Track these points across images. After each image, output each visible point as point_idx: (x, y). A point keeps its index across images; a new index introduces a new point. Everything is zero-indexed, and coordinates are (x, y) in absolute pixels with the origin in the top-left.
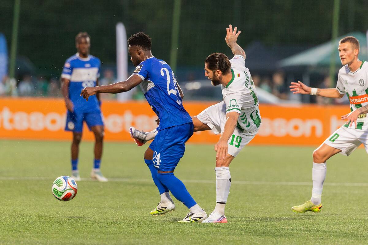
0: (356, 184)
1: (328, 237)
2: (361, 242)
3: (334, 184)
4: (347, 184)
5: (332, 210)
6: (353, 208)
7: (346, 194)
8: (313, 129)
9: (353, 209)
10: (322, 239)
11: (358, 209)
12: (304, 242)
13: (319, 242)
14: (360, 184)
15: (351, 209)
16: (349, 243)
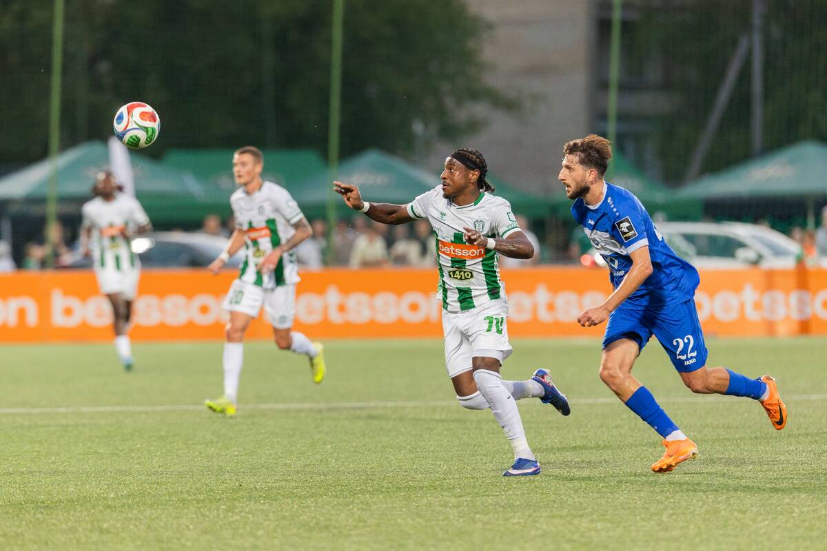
0: (101, 409)
1: (58, 504)
2: (116, 510)
3: (62, 410)
4: (85, 409)
5: (62, 455)
6: (99, 451)
7: (84, 425)
8: (22, 313)
9: (98, 453)
10: (47, 507)
11: (108, 452)
12: (16, 513)
13: (42, 513)
14: (109, 409)
15: (94, 452)
16: (94, 513)
